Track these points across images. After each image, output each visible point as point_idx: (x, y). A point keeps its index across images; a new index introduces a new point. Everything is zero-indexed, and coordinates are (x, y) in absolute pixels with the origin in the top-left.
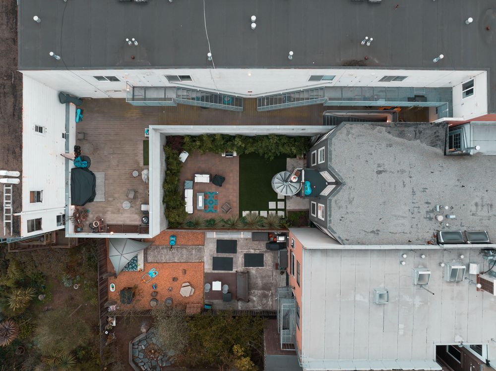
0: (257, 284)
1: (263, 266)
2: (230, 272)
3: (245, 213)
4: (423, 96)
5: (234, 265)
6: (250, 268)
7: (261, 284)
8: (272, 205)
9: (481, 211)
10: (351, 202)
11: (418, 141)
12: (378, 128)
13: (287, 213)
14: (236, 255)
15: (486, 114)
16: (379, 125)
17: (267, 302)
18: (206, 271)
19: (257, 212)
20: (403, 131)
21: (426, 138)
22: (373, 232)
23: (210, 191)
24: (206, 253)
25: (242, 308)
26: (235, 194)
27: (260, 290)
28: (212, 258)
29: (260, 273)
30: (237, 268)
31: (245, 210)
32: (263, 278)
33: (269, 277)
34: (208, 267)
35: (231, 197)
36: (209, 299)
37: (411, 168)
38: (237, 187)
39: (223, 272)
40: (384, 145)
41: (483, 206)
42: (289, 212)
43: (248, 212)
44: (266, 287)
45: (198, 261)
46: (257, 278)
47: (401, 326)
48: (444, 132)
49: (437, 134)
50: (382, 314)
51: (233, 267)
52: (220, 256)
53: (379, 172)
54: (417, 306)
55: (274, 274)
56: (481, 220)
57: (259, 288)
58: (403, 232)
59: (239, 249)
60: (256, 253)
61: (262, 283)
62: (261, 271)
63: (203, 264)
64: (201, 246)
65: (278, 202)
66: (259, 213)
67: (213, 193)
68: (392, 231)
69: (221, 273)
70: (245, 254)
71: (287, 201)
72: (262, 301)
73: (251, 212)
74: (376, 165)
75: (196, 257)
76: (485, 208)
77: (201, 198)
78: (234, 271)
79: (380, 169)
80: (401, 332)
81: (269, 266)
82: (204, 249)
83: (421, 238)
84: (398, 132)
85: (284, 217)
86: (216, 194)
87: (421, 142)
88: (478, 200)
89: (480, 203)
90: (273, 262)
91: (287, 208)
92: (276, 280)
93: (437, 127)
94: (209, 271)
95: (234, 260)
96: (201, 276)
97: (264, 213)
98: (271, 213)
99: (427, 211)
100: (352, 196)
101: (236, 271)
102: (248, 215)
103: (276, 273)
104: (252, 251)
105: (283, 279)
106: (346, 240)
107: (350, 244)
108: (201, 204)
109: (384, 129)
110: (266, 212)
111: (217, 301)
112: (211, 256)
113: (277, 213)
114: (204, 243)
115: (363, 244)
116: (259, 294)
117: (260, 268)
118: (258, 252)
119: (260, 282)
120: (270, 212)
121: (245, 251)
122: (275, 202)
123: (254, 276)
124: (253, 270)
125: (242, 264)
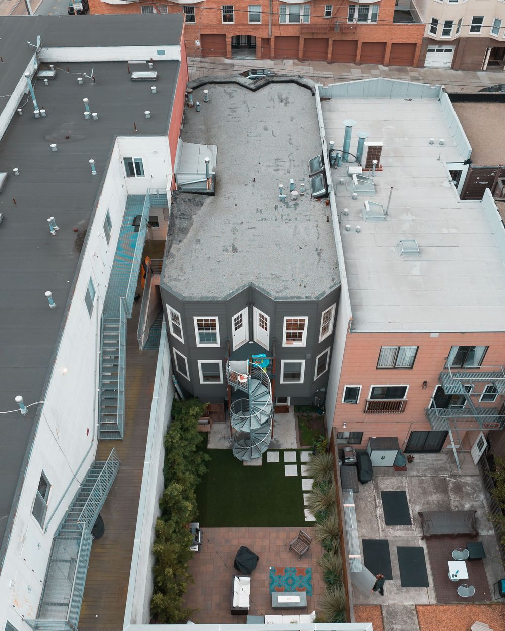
0: (438, 502)
1: (404, 493)
2: (426, 551)
3: (309, 517)
4: (135, 219)
5: (411, 544)
6: (411, 515)
7: (438, 495)
8: (291, 471)
9: (284, 167)
10: (278, 277)
11: (194, 217)
12: (172, 251)
13: (304, 447)
14: (392, 541)
15: (167, 137)
16: (169, 250)
17: (468, 484)
18: (433, 601)
19: (305, 495)
20: (179, 228)
21: (191, 210)
22: (319, 255)
23: (267, 583)
24: (396, 602)
25: (491, 528)
26: (273, 535)
27: (449, 496)
28: (404, 589)
29: (418, 497)
30: (415, 538)
31: (303, 517)
32: (425, 493)
33: (421, 482)
34: (425, 596)
35: (279, 542)
36: (489, 593)
37: (229, 223)
38: (259, 531)
39: (428, 566)
40: (198, 246)
41: (278, 165)
42: (301, 445)
43: (306, 512)
44: (442, 486)
45: (415, 618)
46: (428, 503)
47: (445, 231)
48: (185, 194)
49: (187, 200)
50: (433, 249)
51: (416, 545)
52: (399, 573)
53: (235, 250)
54: (414, 218)
55: (415, 473)
56: (295, 166)
57: (446, 499)
58: (316, 227)
59: (380, 536)
60: (381, 505)
61: (435, 493)
62: (414, 495)
63: (420, 608)
64: (384, 612)
65: (285, 461)
66: (307, 492)
67: (271, 577)
68: (316, 237)
69: (432, 568)
70: (387, 524)
71: (283, 447)
72: (468, 494)
73: (306, 507)
74: (225, 253)
75: (409, 622)
76: (280, 163)
77: (283, 599)
78: (422, 544)
79: (230, 249)
80: (454, 231)
81: (402, 482)
82: (388, 606)
83: (323, 212)
84: (180, 234)
85: (311, 452)
86: (273, 571)
87: (195, 214)
88: (271, 170)
89: (274, 168)
90: (394, 475)
91: (295, 446)
92: (426, 470)
93: (178, 200)
94: (433, 594)
95: (401, 544)
96: (444, 611)
97: (307, 484)
98: (304, 472)
99: (287, 208)
100: (270, 276)
101: (422, 539)
102: (311, 513)
103: (411, 469)
104: (380, 511)
105: (420, 459)
106: (333, 280)
107: (339, 277)
108: (294, 599)
109: (174, 246)
110: (303, 480)
111: (488, 576)
112: (400, 591)
113: (305, 463)
114: (376, 606)
115: (337, 264)
116: (457, 499)
117: (408, 497)
118: (379, 502)
119: (435, 498)
120: (303, 474)
121: (381, 524)
122: (286, 466)
123: (426, 507)
124: (414, 509)
125: (408, 529)
